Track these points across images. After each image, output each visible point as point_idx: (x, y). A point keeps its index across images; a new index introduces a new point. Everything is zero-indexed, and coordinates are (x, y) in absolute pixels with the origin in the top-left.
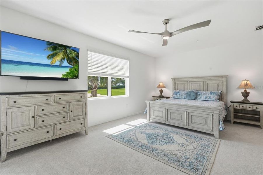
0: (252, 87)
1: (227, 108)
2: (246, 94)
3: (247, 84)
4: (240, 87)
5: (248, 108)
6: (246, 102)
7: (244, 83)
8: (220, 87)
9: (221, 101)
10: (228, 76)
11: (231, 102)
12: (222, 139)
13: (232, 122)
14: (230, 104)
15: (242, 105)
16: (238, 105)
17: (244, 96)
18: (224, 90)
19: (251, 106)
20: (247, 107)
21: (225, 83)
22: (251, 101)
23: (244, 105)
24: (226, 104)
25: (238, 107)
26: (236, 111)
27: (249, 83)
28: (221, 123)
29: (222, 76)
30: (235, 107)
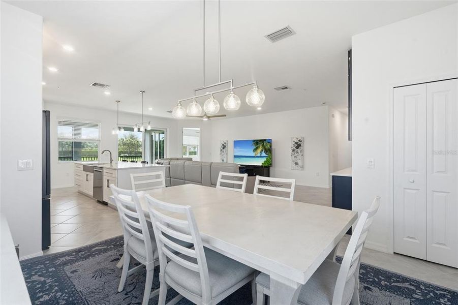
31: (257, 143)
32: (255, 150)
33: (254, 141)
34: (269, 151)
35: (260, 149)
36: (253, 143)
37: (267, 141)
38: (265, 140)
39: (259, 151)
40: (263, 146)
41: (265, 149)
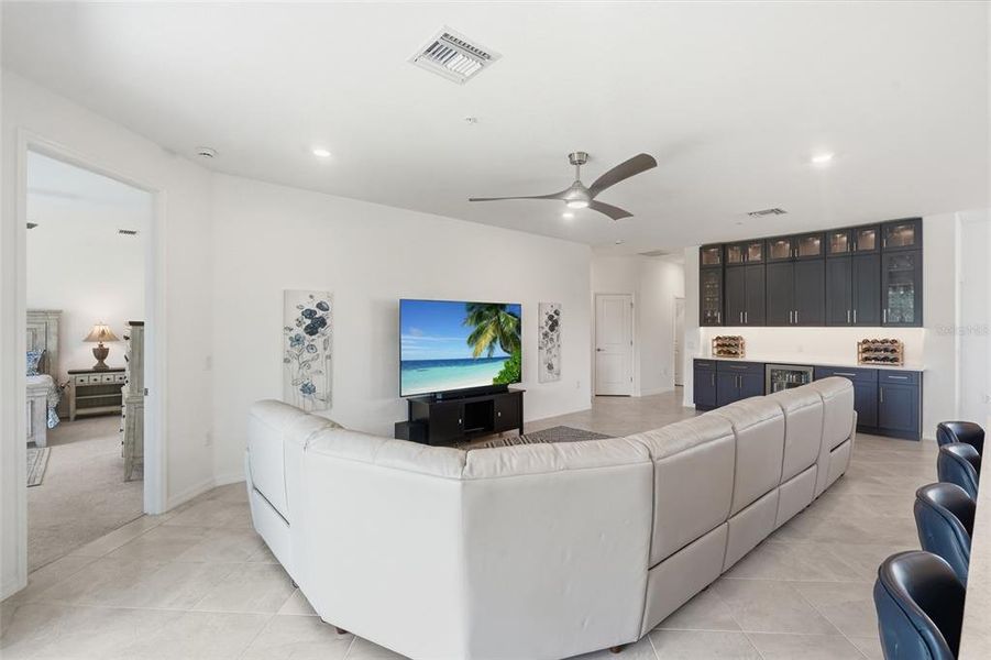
0: (113, 338)
1: (60, 389)
2: (101, 354)
3: (103, 333)
4: (89, 339)
5: (105, 381)
6: (101, 369)
7: (97, 330)
8: (41, 339)
9: (44, 373)
10: (61, 312)
11: (69, 373)
12: (54, 445)
13: (72, 417)
14: (65, 378)
15: (93, 377)
16: (85, 377)
17: (98, 357)
18: (52, 346)
19: (110, 376)
20: (103, 378)
21: (53, 329)
22: (111, 367)
23: (98, 376)
24: (56, 381)
25: (86, 383)
26: (80, 390)
27: (107, 329)
28: (51, 413)
29: (46, 313)
30: (79, 383)
31: (482, 313)
32: (474, 339)
33: (472, 306)
34: (512, 341)
35: (490, 334)
36: (466, 314)
37: (508, 310)
38: (503, 306)
39: (485, 341)
40: (498, 323)
41: (503, 335)
